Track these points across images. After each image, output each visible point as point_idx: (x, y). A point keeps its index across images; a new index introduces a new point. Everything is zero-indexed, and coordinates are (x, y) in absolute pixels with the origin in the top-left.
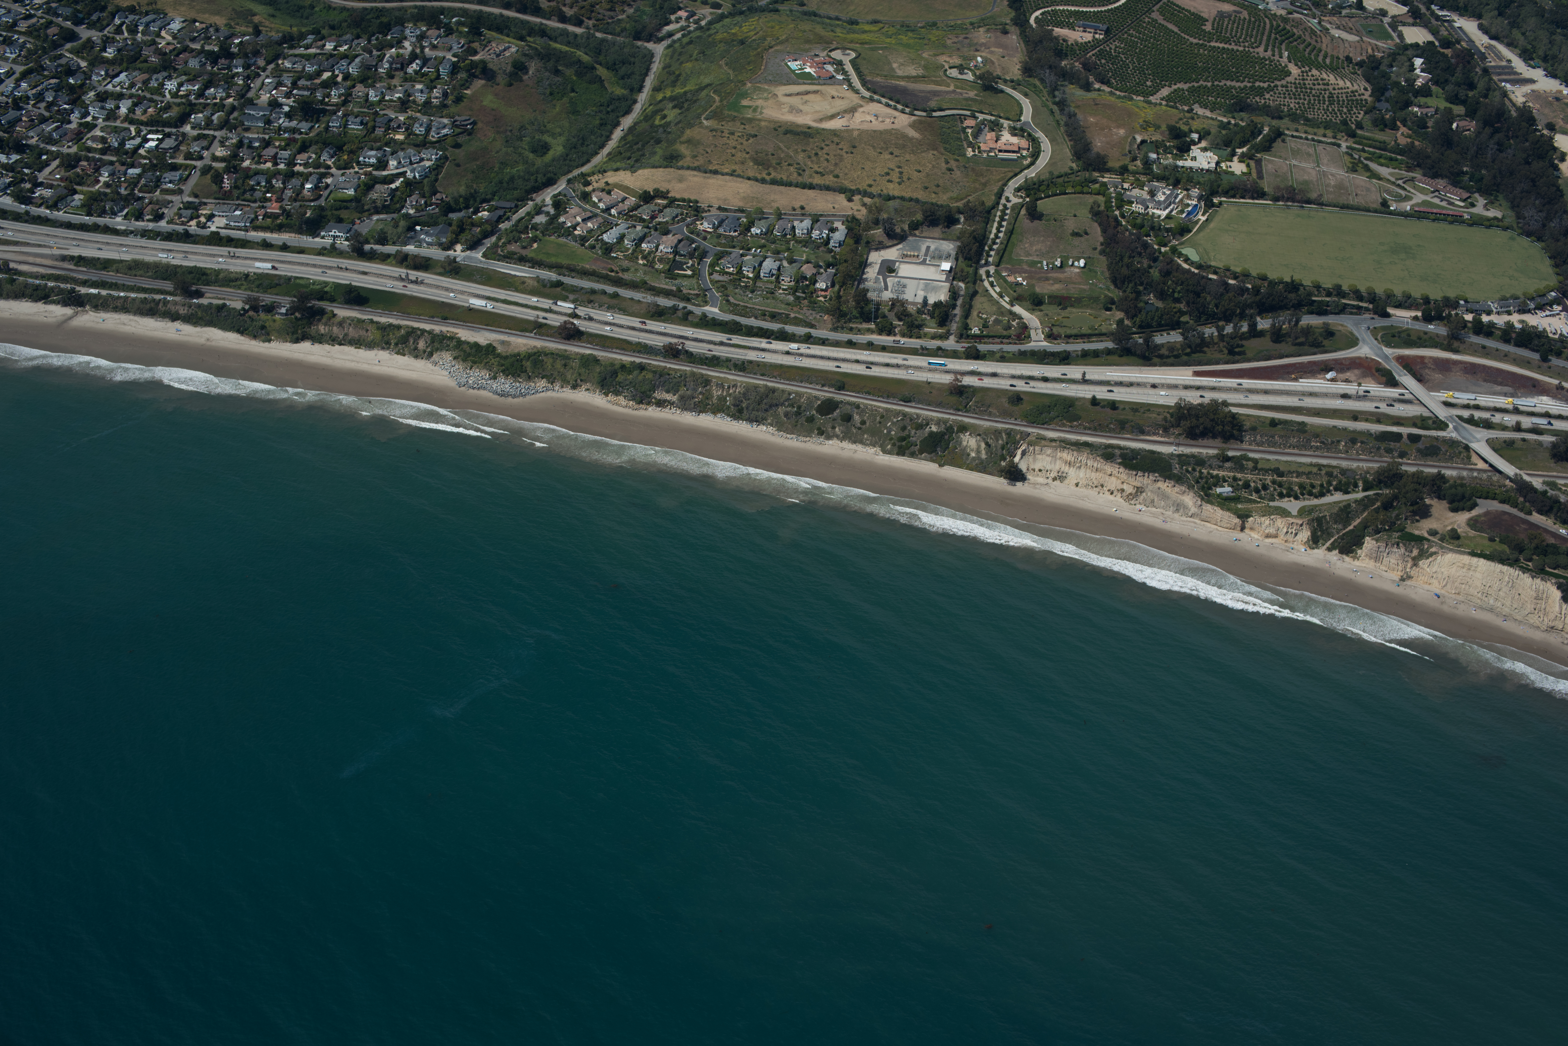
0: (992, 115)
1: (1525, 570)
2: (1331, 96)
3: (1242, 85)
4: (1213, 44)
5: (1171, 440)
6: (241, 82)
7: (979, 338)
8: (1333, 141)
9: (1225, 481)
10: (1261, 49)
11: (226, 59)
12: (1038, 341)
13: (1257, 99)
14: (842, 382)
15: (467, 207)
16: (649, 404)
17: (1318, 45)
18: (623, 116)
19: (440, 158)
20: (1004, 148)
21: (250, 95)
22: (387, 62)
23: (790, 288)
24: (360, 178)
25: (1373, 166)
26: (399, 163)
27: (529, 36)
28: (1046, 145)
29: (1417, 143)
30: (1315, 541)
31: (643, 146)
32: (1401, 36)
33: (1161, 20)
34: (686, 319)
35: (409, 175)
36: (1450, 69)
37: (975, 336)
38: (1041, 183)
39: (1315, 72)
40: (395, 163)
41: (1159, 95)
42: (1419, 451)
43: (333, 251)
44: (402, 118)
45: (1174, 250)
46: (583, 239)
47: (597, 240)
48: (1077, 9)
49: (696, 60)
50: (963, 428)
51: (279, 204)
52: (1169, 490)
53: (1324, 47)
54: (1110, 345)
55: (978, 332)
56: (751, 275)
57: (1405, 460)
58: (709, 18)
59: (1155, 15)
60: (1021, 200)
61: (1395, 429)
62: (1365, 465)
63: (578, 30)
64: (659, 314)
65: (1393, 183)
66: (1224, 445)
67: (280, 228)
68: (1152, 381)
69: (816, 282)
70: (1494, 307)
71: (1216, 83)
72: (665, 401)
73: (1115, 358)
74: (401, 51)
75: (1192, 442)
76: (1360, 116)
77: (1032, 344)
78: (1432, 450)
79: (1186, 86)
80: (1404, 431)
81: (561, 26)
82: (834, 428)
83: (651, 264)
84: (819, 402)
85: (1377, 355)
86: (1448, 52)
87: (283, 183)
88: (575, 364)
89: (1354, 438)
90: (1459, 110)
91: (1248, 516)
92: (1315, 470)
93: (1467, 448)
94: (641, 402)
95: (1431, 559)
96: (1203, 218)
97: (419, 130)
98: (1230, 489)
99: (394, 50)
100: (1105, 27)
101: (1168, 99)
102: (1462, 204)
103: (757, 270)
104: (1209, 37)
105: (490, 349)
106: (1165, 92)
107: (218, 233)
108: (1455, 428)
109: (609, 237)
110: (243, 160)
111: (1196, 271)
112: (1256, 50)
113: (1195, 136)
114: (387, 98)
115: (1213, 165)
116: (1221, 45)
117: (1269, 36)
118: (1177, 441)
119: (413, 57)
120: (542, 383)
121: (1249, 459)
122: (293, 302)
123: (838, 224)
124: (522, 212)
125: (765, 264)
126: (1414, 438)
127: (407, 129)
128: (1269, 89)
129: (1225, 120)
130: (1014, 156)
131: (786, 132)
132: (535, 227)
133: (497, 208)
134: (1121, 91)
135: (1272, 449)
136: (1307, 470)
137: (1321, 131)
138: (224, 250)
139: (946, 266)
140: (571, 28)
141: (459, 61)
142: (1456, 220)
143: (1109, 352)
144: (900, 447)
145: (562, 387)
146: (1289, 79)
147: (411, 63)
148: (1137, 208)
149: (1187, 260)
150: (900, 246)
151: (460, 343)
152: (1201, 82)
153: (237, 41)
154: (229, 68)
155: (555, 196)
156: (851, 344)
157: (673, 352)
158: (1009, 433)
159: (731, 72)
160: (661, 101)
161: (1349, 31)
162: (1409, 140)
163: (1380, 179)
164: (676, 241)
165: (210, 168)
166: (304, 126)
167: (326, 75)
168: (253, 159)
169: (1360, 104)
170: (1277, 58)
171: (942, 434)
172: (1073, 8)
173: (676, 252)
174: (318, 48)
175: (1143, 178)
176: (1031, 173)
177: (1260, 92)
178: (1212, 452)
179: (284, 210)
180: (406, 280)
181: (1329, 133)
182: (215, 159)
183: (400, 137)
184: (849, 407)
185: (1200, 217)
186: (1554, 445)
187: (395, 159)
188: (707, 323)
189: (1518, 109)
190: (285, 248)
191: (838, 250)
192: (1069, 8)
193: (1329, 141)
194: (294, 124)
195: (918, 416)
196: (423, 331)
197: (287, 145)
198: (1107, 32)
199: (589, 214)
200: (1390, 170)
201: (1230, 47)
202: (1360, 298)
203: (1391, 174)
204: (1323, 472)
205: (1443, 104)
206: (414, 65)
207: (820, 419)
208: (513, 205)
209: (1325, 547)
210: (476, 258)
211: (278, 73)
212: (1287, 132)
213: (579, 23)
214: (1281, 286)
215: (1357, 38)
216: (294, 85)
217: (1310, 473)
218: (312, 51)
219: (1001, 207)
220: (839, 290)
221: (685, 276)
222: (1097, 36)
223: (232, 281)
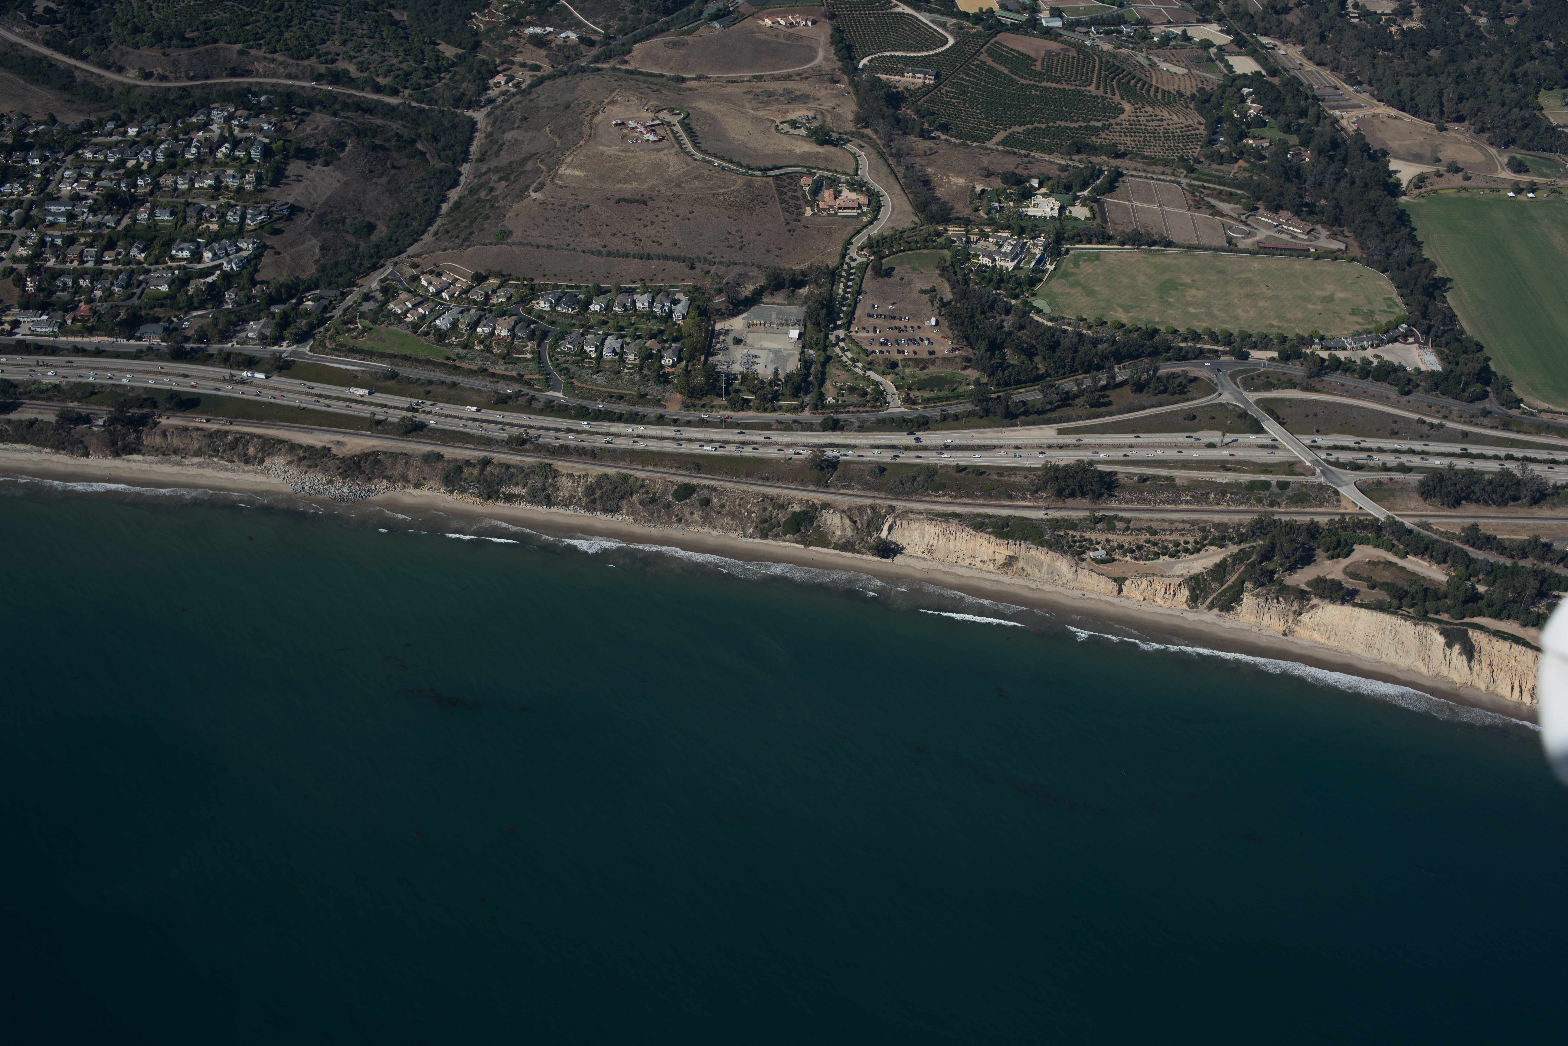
0: (828, 170)
1: (1406, 618)
2: (1166, 131)
3: (1076, 125)
4: (1044, 84)
5: (1040, 504)
6: (39, 176)
7: (835, 408)
8: (1173, 178)
9: (1098, 543)
10: (1092, 88)
11: (20, 151)
12: (896, 406)
13: (1093, 138)
14: (698, 464)
15: (291, 297)
16: (498, 498)
17: (1148, 80)
18: (449, 189)
19: (258, 248)
20: (843, 205)
21: (50, 189)
22: (195, 147)
23: (635, 366)
24: (173, 274)
25: (1214, 202)
26: (215, 254)
27: (343, 110)
28: (887, 200)
29: (1255, 178)
30: (1194, 600)
31: (472, 222)
32: (1230, 67)
33: (990, 61)
34: (529, 406)
35: (226, 267)
36: (1279, 98)
37: (830, 406)
38: (885, 239)
39: (1149, 109)
40: (210, 255)
41: (995, 140)
42: (1289, 498)
43: (150, 353)
44: (214, 207)
45: (1026, 303)
46: (415, 326)
47: (429, 326)
48: (904, 54)
49: (519, 127)
50: (826, 506)
51: (89, 306)
52: (1042, 557)
53: (1154, 83)
54: (969, 407)
55: (832, 401)
56: (593, 356)
57: (1276, 509)
58: (528, 82)
59: (983, 57)
60: (865, 259)
61: (1262, 477)
62: (1236, 518)
63: (394, 101)
64: (502, 402)
65: (1236, 219)
66: (1093, 506)
67: (91, 331)
68: (1014, 442)
69: (662, 357)
70: (1348, 342)
71: (1051, 124)
72: (513, 495)
73: (975, 420)
74: (208, 135)
75: (1061, 505)
76: (1197, 151)
77: (890, 411)
78: (1302, 497)
79: (1020, 129)
80: (1273, 479)
81: (375, 97)
82: (692, 513)
83: (488, 349)
84: (675, 487)
85: (1238, 401)
86: (1276, 81)
87: (91, 283)
88: (416, 462)
89: (1222, 490)
90: (1294, 140)
91: (1125, 579)
92: (1187, 526)
93: (1337, 493)
94: (489, 497)
95: (1312, 612)
96: (1052, 268)
97: (232, 218)
98: (1104, 552)
99: (201, 133)
100: (934, 73)
101: (1003, 143)
102: (1305, 237)
103: (599, 349)
104: (1040, 76)
105: (326, 451)
106: (1001, 135)
107: (23, 341)
108: (1322, 472)
109: (442, 323)
110: (47, 261)
111: (1050, 324)
112: (1088, 88)
113: (1035, 183)
114: (197, 185)
115: (1056, 213)
116: (1053, 85)
117: (1100, 73)
118: (1046, 504)
119: (223, 140)
120: (384, 483)
121: (1121, 519)
122: (111, 412)
123: (679, 296)
124: (349, 300)
125: (607, 342)
126: (1283, 486)
127: (220, 218)
128: (1105, 128)
129: (1063, 163)
130: (854, 213)
131: (618, 201)
132: (362, 315)
133: (321, 298)
134: (956, 138)
135: (1143, 506)
136: (1181, 526)
137: (1160, 169)
138: (32, 359)
139: (794, 333)
140: (387, 99)
141: (271, 143)
142: (1301, 253)
143: (969, 414)
144: (762, 530)
145: (405, 487)
146: (1123, 117)
147: (220, 147)
148: (985, 261)
149: (1039, 311)
150: (745, 315)
151: (293, 447)
152: (1036, 124)
153: (30, 132)
154: (25, 160)
155: (382, 281)
156: (703, 423)
157: (519, 443)
158: (873, 508)
159: (556, 139)
160: (486, 173)
161: (1178, 63)
162: (1247, 175)
163: (1223, 216)
164: (512, 323)
165: (12, 270)
166: (110, 221)
167: (131, 163)
168: (57, 258)
169: (1195, 138)
170: (1109, 95)
171: (805, 514)
172: (900, 54)
173: (513, 336)
174: (119, 134)
175: (987, 230)
176: (874, 231)
177: (1096, 131)
178: (1082, 514)
179: (95, 312)
180: (231, 380)
181: (1168, 170)
182: (15, 259)
183: (214, 227)
184: (706, 491)
185: (1048, 266)
186: (1422, 483)
187: (210, 251)
188: (551, 409)
189: (1351, 137)
190: (99, 352)
191: (681, 322)
192: (897, 54)
193: (1169, 178)
194: (99, 218)
195: (779, 496)
196: (252, 435)
197: (93, 241)
198: (937, 76)
199: (419, 299)
200: (1231, 206)
201: (1061, 87)
202: (1217, 342)
203: (1233, 210)
204: (1196, 527)
205: (1278, 135)
206: (223, 149)
207: (678, 506)
208: (338, 293)
209: (1205, 606)
210: (304, 353)
211: (80, 164)
212: (1125, 172)
213: (395, 92)
214: (1136, 335)
215: (1186, 71)
216: (97, 176)
217: (1183, 529)
218: (115, 138)
219: (845, 267)
220: (687, 366)
221: (526, 359)
222: (927, 81)
223: (42, 392)
